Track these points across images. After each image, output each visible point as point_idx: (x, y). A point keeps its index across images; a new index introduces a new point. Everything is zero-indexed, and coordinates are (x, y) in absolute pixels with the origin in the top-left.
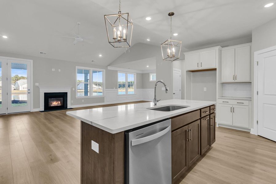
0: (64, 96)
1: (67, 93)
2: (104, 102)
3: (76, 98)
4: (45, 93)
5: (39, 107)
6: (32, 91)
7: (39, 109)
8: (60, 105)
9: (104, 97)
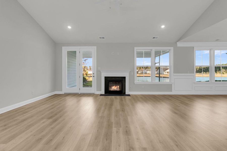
0: (122, 80)
1: (125, 78)
2: (171, 91)
3: (135, 84)
4: (105, 77)
5: (101, 91)
6: (95, 75)
7: (100, 92)
8: (118, 90)
9: (172, 85)
